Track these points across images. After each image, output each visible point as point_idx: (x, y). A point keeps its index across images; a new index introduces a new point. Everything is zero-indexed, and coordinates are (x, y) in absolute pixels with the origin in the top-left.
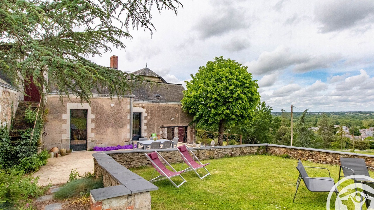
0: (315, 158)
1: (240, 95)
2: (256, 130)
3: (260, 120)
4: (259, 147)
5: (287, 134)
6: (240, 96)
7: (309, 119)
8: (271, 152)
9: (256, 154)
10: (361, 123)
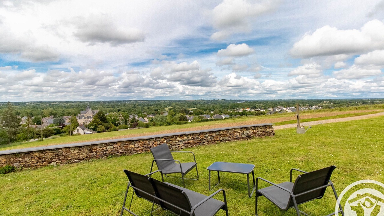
10: (42, 112)
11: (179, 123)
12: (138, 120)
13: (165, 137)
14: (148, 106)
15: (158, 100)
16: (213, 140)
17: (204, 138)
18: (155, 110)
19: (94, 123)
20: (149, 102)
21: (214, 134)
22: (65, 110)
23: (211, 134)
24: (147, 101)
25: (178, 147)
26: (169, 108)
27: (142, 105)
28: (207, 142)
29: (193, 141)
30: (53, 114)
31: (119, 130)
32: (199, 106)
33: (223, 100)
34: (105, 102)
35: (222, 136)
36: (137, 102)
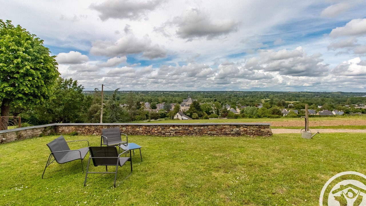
0: (99, 131)
1: (30, 70)
2: (65, 109)
3: (71, 99)
4: (45, 128)
5: (99, 111)
6: (30, 72)
7: (123, 97)
8: (60, 131)
9: (41, 136)
10: (158, 99)
11: (270, 116)
12: (229, 111)
13: (161, 125)
14: (243, 97)
15: (254, 92)
16: (201, 133)
17: (192, 130)
18: (250, 102)
19: (190, 110)
20: (245, 93)
21: (202, 128)
22: (174, 98)
23: (199, 128)
24: (243, 92)
25: (171, 134)
26: (265, 100)
27: (237, 96)
28: (196, 134)
29: (183, 131)
30: (165, 101)
31: (210, 119)
32: (303, 98)
33: (339, 92)
34: (204, 92)
35: (210, 130)
36: (232, 93)
